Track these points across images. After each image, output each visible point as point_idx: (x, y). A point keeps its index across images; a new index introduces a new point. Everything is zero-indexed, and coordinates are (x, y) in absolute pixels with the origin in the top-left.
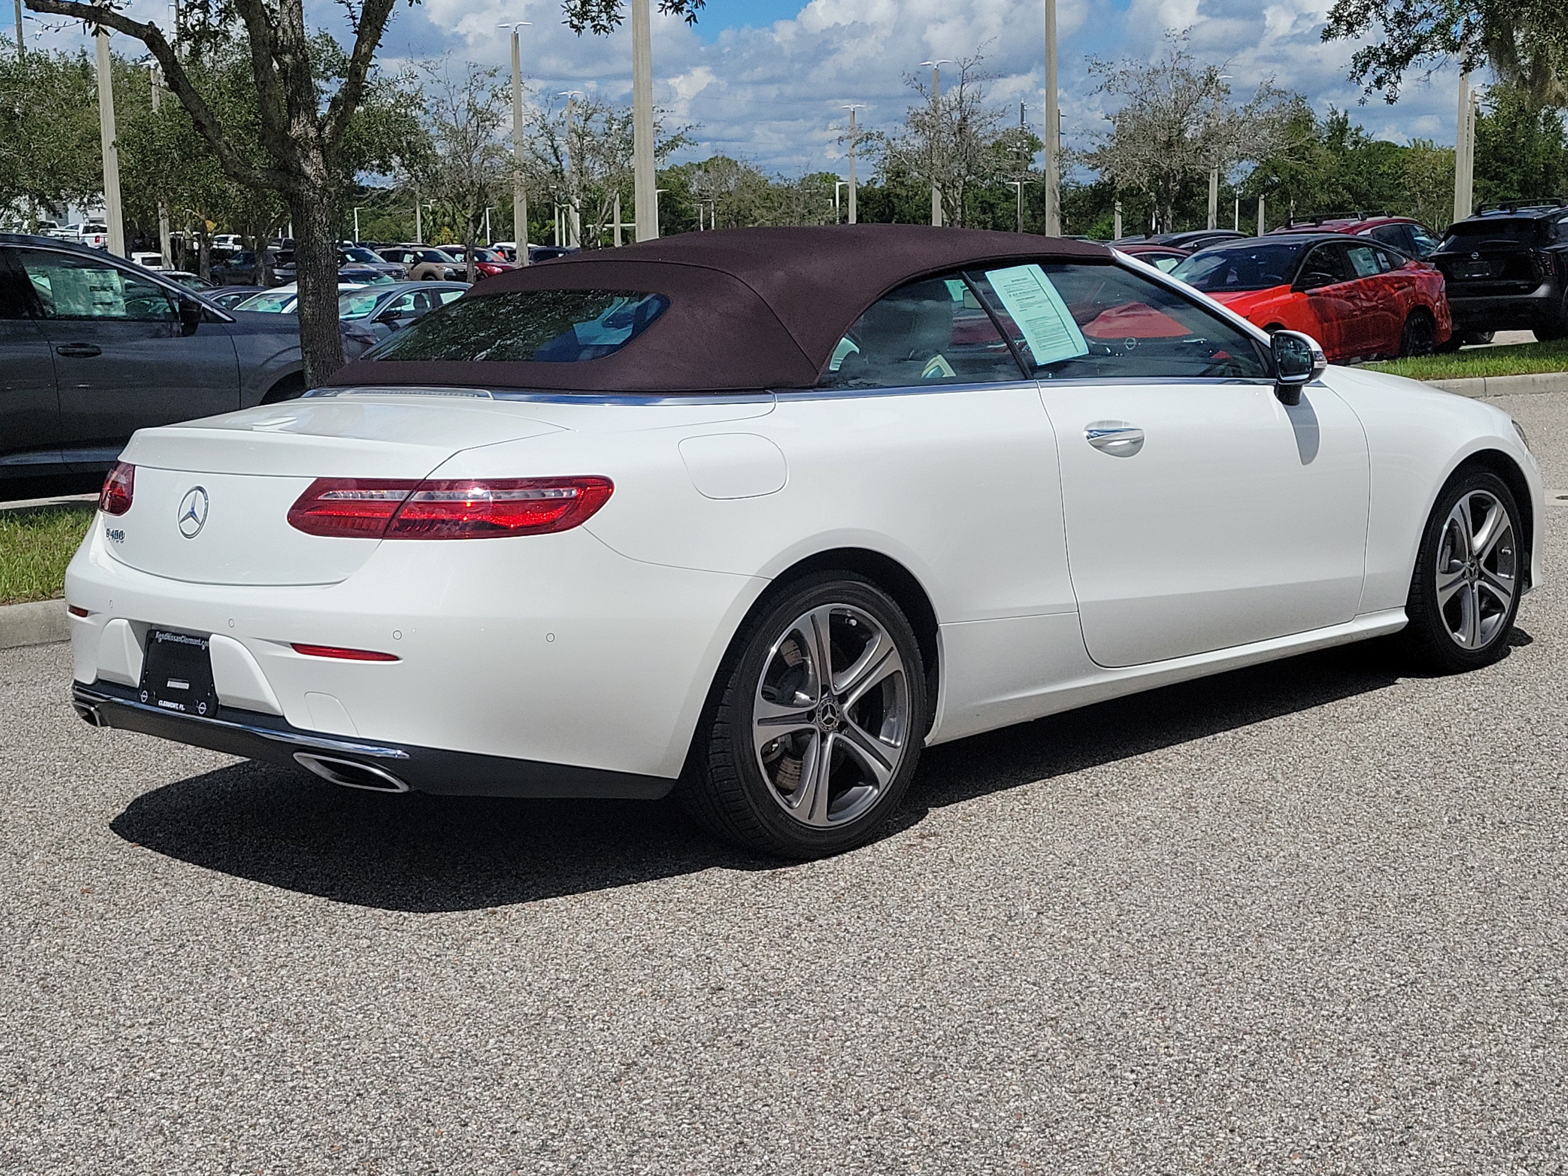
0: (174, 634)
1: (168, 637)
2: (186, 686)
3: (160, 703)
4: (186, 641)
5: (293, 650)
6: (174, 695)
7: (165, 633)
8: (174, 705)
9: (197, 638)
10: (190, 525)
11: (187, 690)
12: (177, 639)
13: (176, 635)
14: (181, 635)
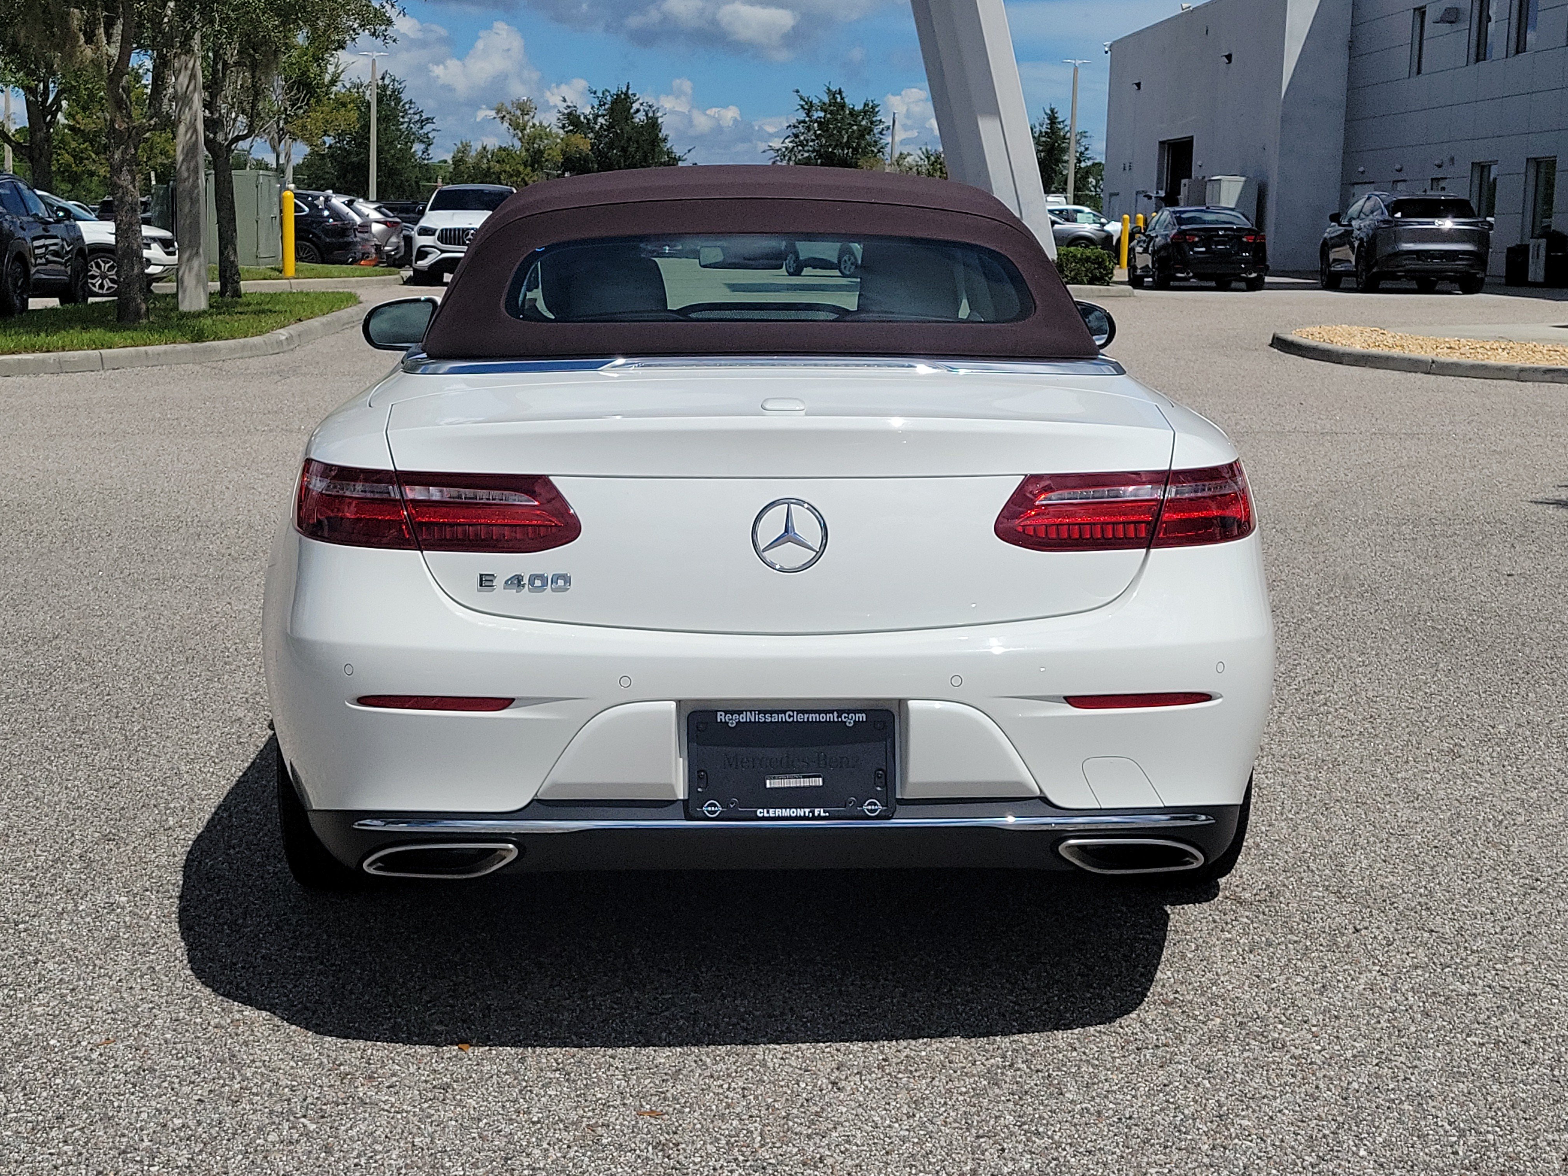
0: (766, 711)
1: (749, 717)
2: (819, 782)
3: (760, 812)
4: (800, 718)
5: (1068, 706)
6: (789, 798)
7: (740, 712)
8: (800, 812)
9: (830, 711)
11: (819, 787)
12: (775, 718)
13: (771, 712)
14: (784, 712)
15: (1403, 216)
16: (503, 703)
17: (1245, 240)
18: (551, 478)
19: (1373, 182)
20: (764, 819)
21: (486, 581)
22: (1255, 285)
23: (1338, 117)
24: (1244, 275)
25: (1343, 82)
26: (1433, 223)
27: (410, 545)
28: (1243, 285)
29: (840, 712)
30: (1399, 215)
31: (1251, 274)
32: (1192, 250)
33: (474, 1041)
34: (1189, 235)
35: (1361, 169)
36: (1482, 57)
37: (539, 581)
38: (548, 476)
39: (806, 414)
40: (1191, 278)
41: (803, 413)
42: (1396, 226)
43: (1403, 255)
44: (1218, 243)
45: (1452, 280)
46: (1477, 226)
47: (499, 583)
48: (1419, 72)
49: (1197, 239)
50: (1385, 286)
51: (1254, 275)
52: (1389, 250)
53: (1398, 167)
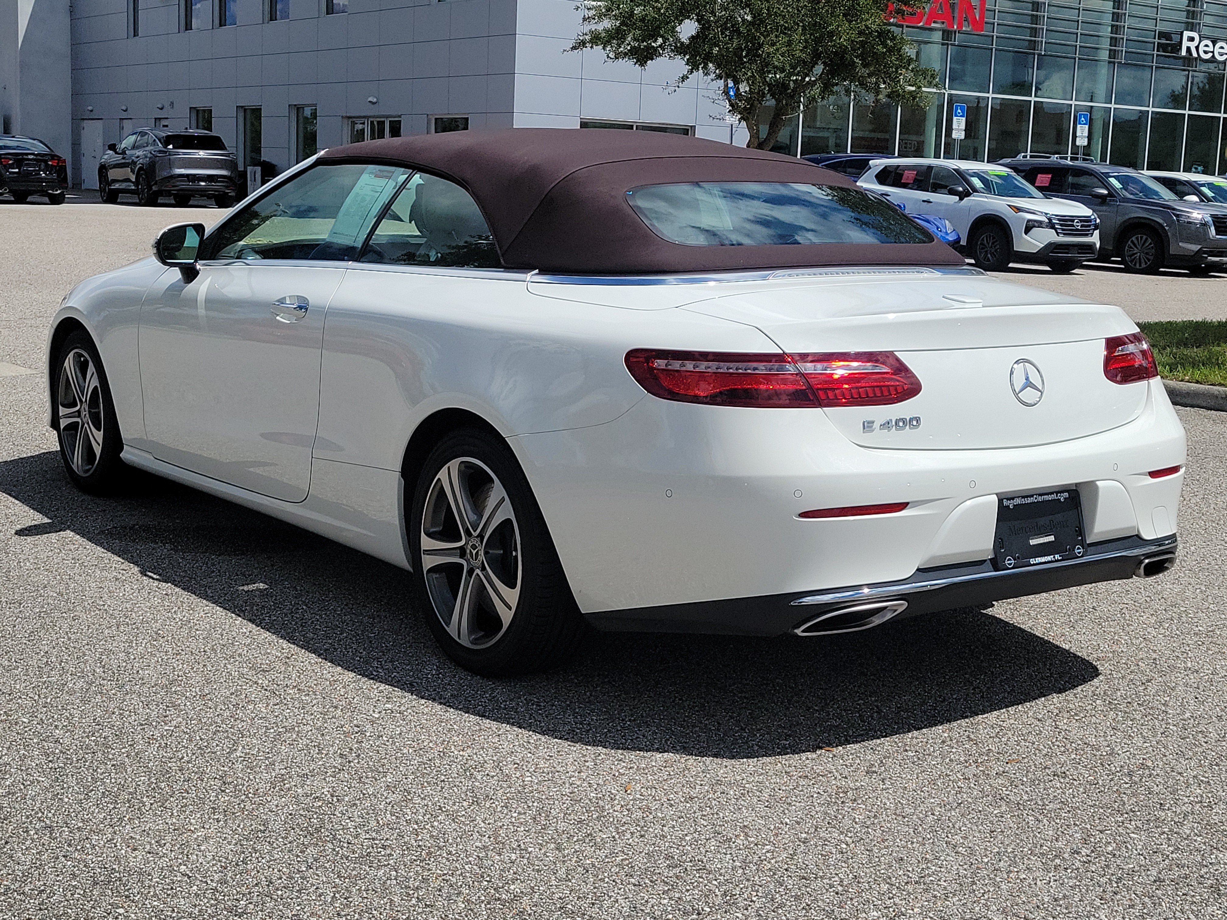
0: (1023, 497)
1: (1018, 501)
2: (1052, 538)
3: (1032, 561)
4: (1040, 499)
5: (1149, 477)
6: (1042, 550)
7: (1013, 499)
8: (1049, 558)
9: (1052, 493)
10: (1029, 395)
11: (1053, 542)
12: (1030, 500)
13: (1027, 497)
14: (1032, 496)
15: (174, 148)
16: (902, 506)
17: (50, 163)
18: (895, 353)
19: (101, 119)
20: (1034, 565)
21: (868, 426)
22: (56, 200)
23: (66, 65)
24: (50, 192)
25: (66, 37)
26: (194, 154)
27: (814, 404)
28: (46, 199)
29: (1057, 493)
30: (171, 147)
31: (57, 191)
32: (9, 172)
33: (835, 745)
34: (4, 158)
35: (90, 108)
36: (189, 27)
37: (902, 423)
38: (892, 352)
39: (983, 307)
40: (6, 193)
41: (980, 305)
42: (170, 155)
43: (175, 178)
44: (28, 165)
45: (209, 197)
46: (229, 156)
47: (876, 425)
48: (136, 34)
49: (11, 162)
50: (162, 201)
51: (59, 192)
52: (165, 174)
53: (124, 108)
